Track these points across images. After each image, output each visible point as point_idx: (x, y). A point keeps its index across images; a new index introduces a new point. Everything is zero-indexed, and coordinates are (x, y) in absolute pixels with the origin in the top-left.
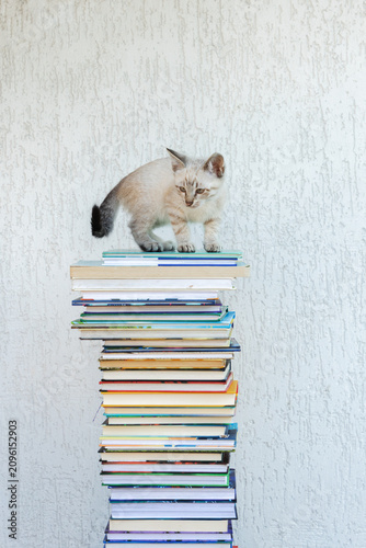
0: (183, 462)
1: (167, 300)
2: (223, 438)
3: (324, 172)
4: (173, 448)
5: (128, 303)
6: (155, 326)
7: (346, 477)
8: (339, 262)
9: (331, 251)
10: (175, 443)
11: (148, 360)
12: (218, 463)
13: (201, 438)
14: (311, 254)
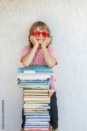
0: (40, 111)
1: (37, 80)
2: (48, 106)
3: (67, 44)
4: (38, 108)
5: (29, 80)
6: (34, 85)
7: (71, 106)
8: (70, 63)
9: (68, 61)
10: (38, 107)
11: (33, 91)
12: (47, 111)
13: (43, 106)
14: (64, 61)
